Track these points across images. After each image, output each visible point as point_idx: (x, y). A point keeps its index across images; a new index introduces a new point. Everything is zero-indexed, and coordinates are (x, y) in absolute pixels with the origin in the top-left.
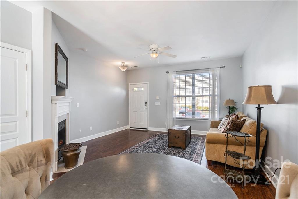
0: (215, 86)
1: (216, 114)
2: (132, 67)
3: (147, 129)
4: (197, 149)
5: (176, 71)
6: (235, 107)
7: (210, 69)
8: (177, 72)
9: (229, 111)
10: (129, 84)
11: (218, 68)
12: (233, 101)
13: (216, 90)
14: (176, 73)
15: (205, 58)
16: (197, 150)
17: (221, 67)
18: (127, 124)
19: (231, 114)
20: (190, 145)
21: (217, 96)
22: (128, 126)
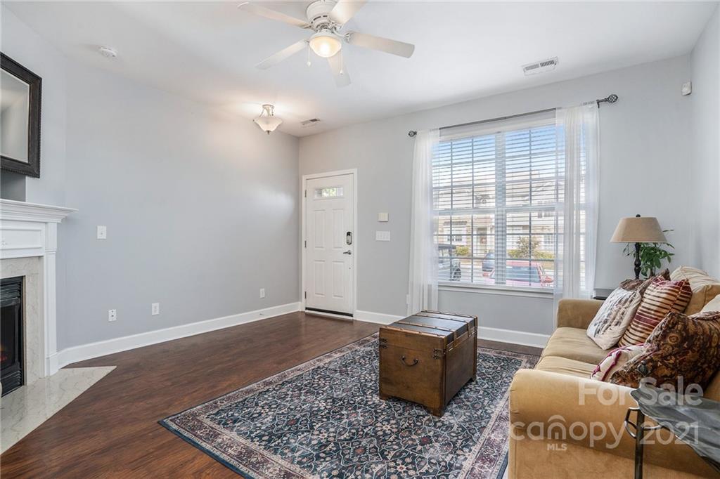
0: (579, 171)
1: (583, 275)
2: (304, 123)
3: (351, 315)
4: (494, 417)
5: (440, 129)
6: (663, 247)
7: (557, 111)
8: (444, 131)
9: (637, 265)
10: (304, 178)
11: (590, 106)
12: (652, 223)
13: (582, 186)
14: (440, 136)
15: (536, 66)
16: (490, 425)
17: (602, 101)
18: (297, 298)
19: (645, 275)
20: (470, 394)
21: (586, 207)
22: (300, 303)
